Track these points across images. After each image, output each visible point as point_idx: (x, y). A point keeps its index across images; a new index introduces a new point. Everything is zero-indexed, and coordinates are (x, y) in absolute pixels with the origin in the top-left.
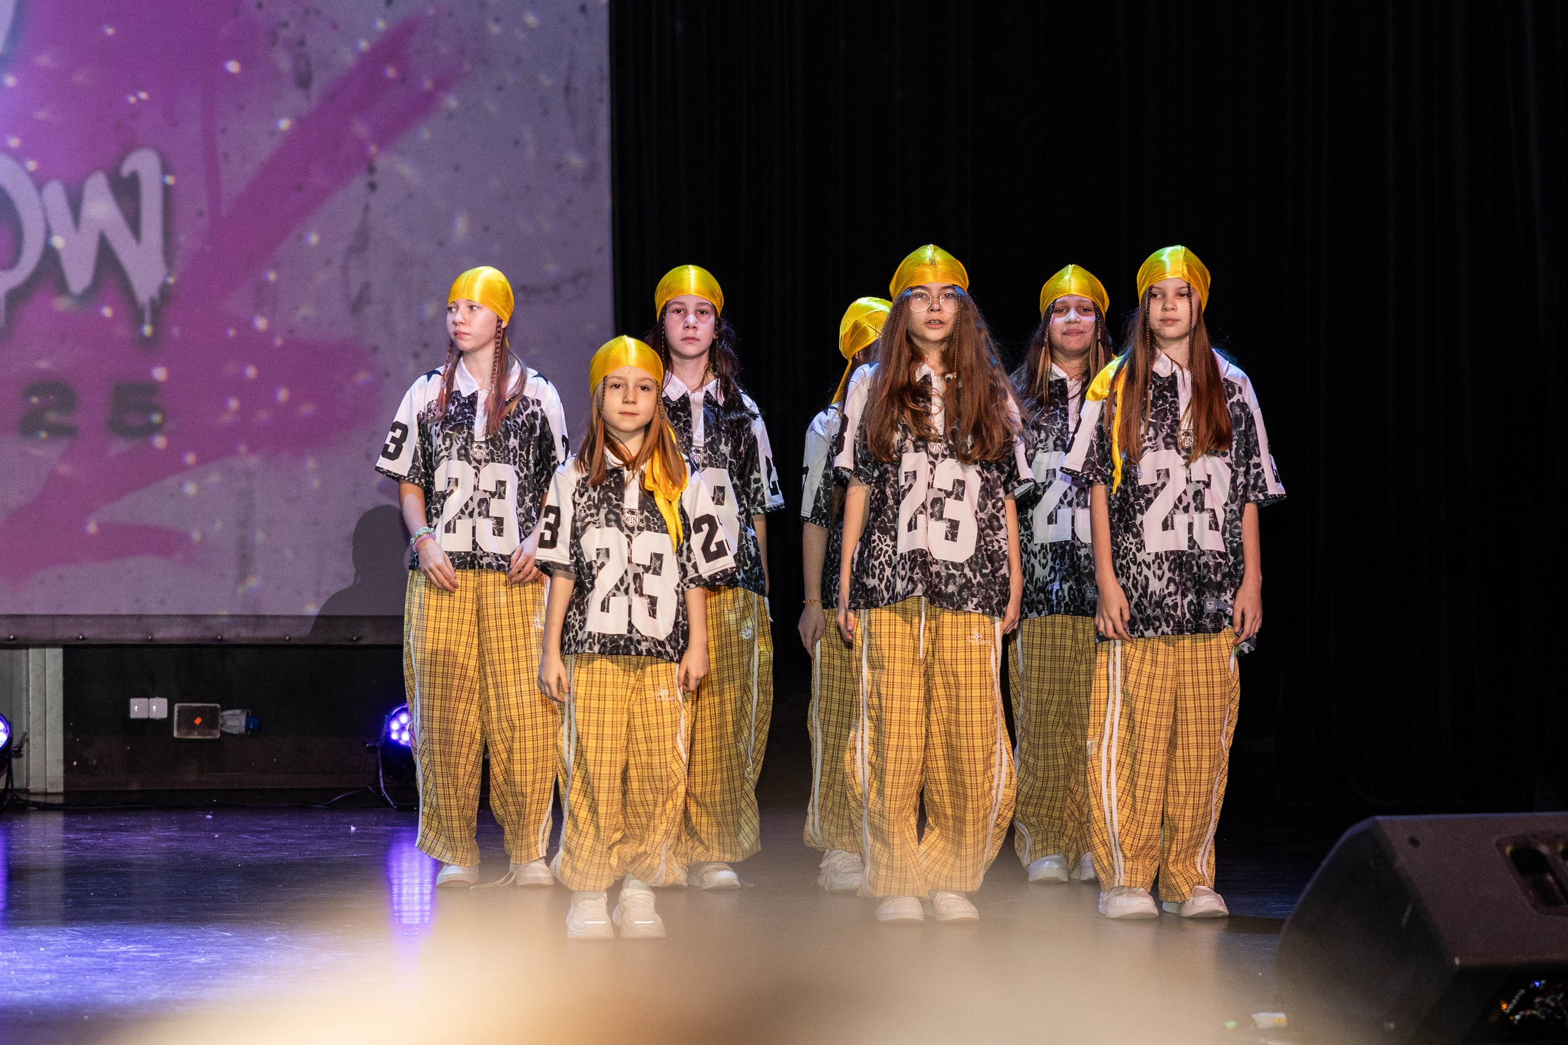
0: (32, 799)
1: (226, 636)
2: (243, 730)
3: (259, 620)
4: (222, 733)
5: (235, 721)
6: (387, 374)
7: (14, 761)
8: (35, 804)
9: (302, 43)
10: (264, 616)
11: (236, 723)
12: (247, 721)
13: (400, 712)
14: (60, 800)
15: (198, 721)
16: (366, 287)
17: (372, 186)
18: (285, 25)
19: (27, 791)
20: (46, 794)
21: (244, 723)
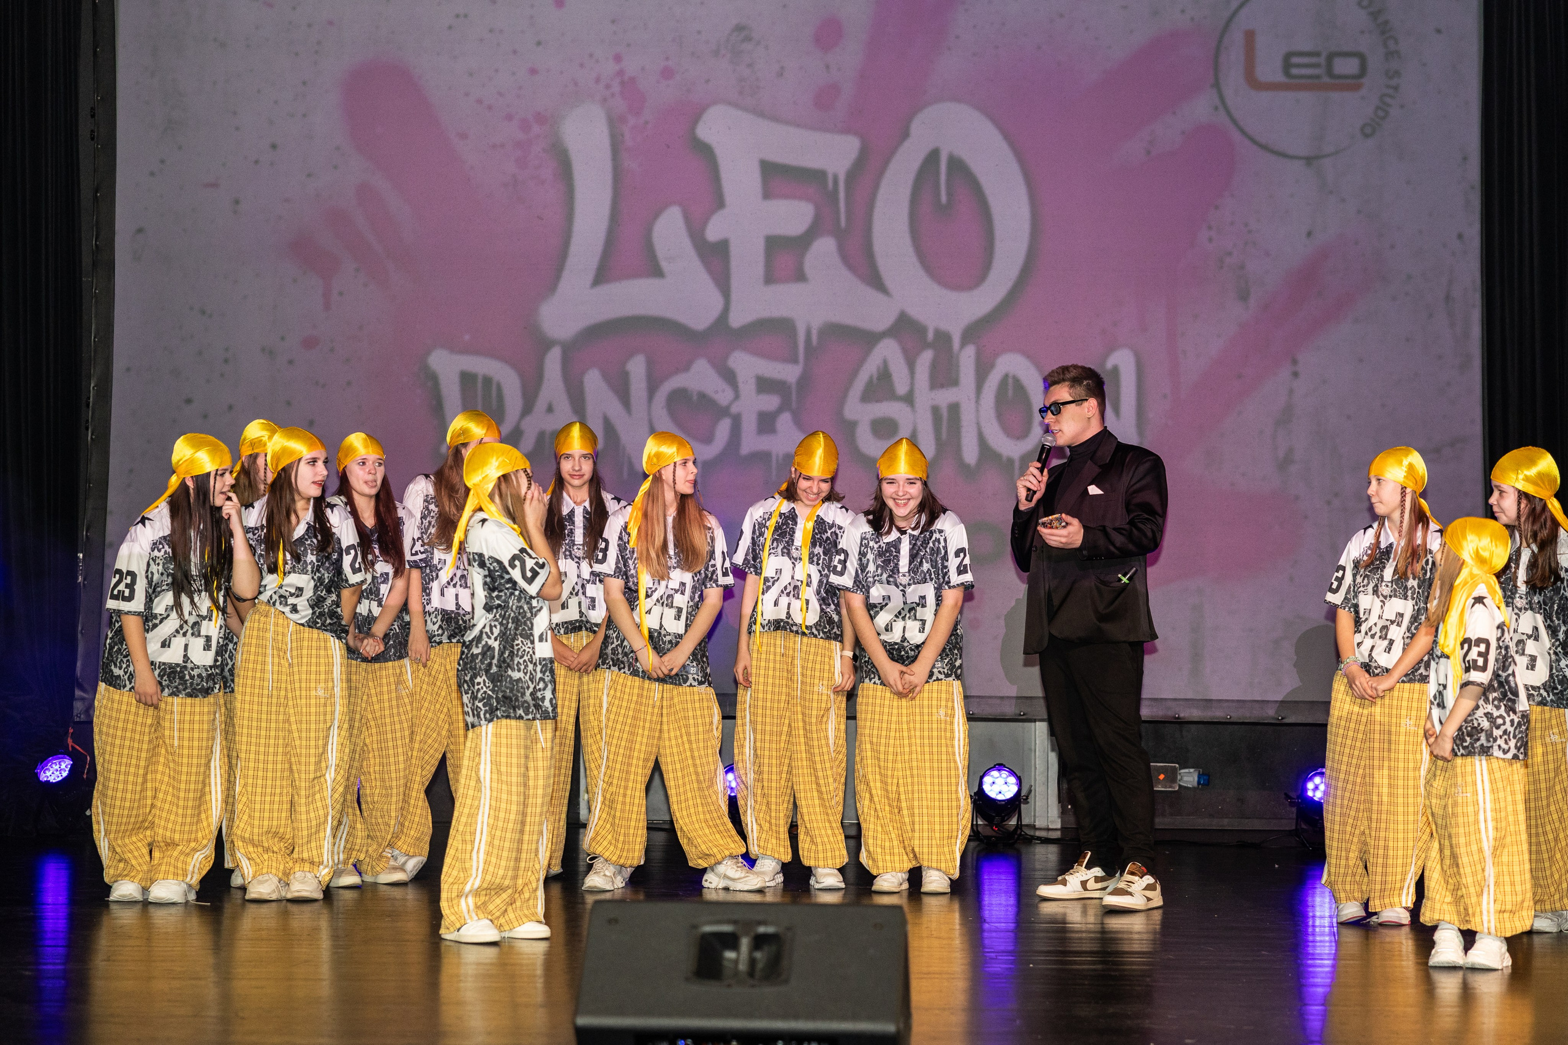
0: (1038, 834)
1: (1182, 715)
2: (1195, 784)
3: (1208, 702)
4: (1180, 786)
5: (1189, 778)
6: (1306, 517)
7: (1023, 806)
8: (1039, 838)
9: (1242, 267)
10: (1211, 700)
11: (1191, 779)
12: (1199, 778)
13: (1315, 775)
14: (1057, 835)
15: (1162, 777)
16: (1291, 451)
17: (1296, 374)
18: (1230, 254)
19: (1033, 827)
20: (1048, 830)
21: (1196, 779)
